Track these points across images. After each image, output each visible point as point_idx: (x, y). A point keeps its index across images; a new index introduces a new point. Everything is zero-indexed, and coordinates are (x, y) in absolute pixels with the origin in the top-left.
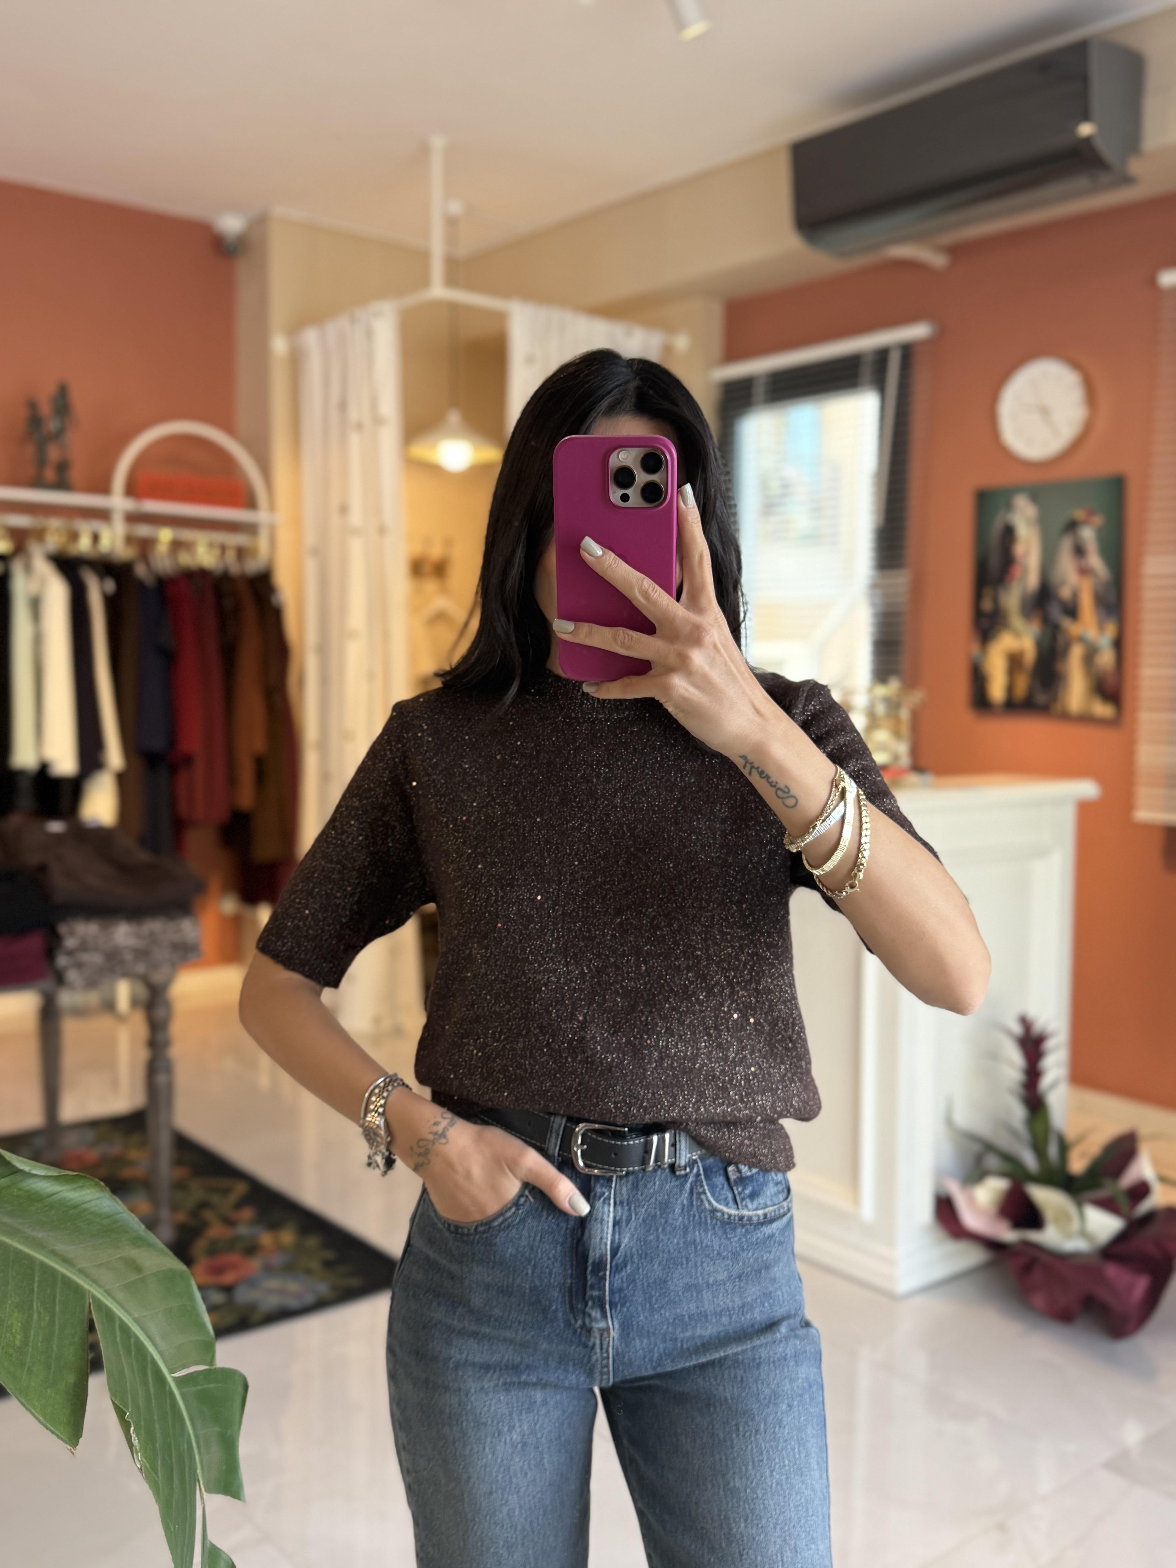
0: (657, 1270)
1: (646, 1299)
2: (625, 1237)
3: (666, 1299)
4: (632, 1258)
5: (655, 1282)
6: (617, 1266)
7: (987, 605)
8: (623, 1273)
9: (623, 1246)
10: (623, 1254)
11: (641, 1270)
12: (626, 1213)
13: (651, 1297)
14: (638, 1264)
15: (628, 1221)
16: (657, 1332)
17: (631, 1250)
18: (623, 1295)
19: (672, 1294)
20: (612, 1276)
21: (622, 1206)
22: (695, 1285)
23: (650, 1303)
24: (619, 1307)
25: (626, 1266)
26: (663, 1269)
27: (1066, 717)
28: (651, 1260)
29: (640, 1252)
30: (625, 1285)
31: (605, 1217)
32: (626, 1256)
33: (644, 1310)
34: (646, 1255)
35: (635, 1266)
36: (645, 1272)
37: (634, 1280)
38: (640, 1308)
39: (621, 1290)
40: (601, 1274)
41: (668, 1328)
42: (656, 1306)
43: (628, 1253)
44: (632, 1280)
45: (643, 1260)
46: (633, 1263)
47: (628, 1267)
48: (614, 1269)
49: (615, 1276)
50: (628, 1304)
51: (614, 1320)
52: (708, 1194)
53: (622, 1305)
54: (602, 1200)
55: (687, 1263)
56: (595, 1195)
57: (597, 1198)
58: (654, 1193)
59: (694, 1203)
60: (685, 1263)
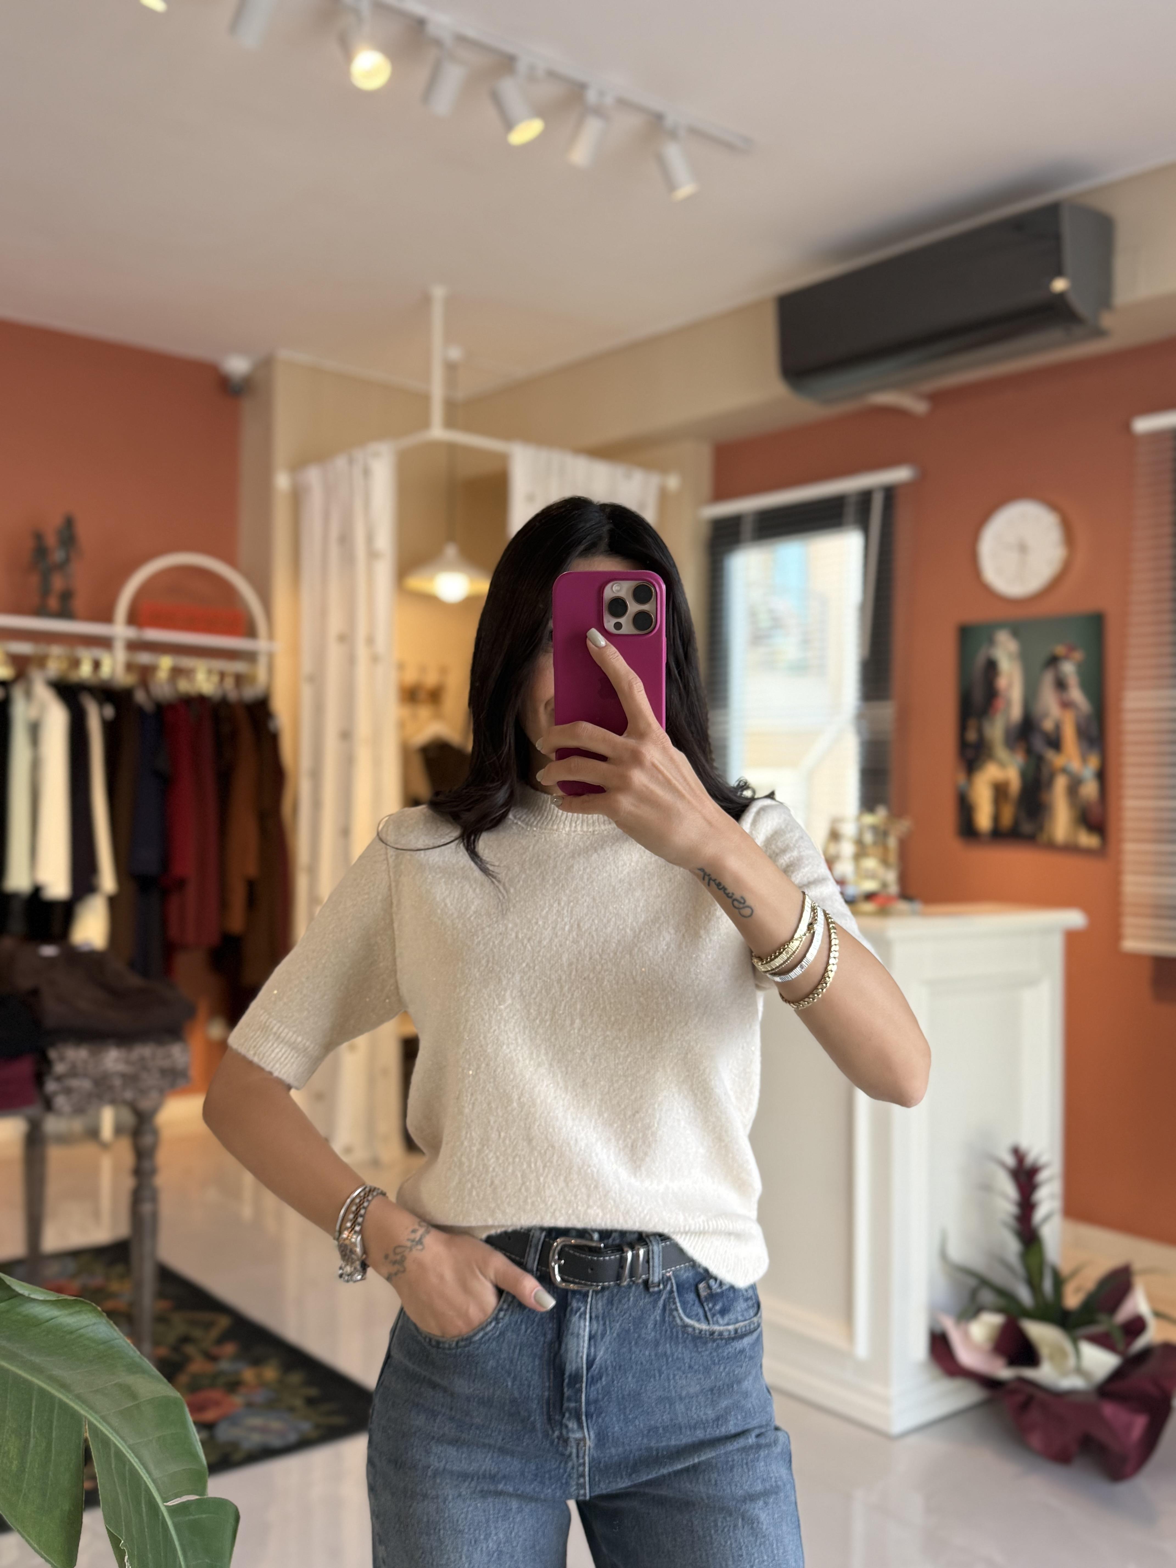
0: (630, 1382)
1: (620, 1410)
2: (600, 1350)
3: (640, 1410)
4: (607, 1369)
5: (629, 1395)
6: (592, 1377)
7: (972, 736)
8: (599, 1385)
9: (598, 1358)
10: (598, 1366)
11: (615, 1382)
12: (601, 1328)
13: (625, 1408)
14: (612, 1376)
15: (603, 1335)
16: (632, 1443)
17: (606, 1362)
18: (598, 1406)
19: (645, 1405)
20: (588, 1387)
21: (598, 1321)
22: (667, 1398)
23: (625, 1414)
24: (594, 1418)
25: (601, 1378)
26: (637, 1382)
27: (1052, 846)
28: (626, 1372)
29: (614, 1364)
30: (600, 1397)
31: (581, 1332)
32: (601, 1368)
33: (618, 1421)
34: (620, 1367)
35: (610, 1378)
36: (619, 1384)
37: (609, 1393)
38: (614, 1419)
39: (596, 1401)
40: (577, 1386)
41: (642, 1439)
42: (630, 1416)
43: (603, 1366)
44: (607, 1393)
45: (617, 1372)
46: (608, 1375)
47: (603, 1379)
48: (590, 1380)
49: (590, 1387)
50: (603, 1415)
51: (591, 1429)
52: (681, 1311)
53: (598, 1417)
54: (578, 1314)
55: (660, 1376)
56: (572, 1310)
57: (574, 1312)
58: (628, 1309)
59: (667, 1319)
60: (657, 1375)
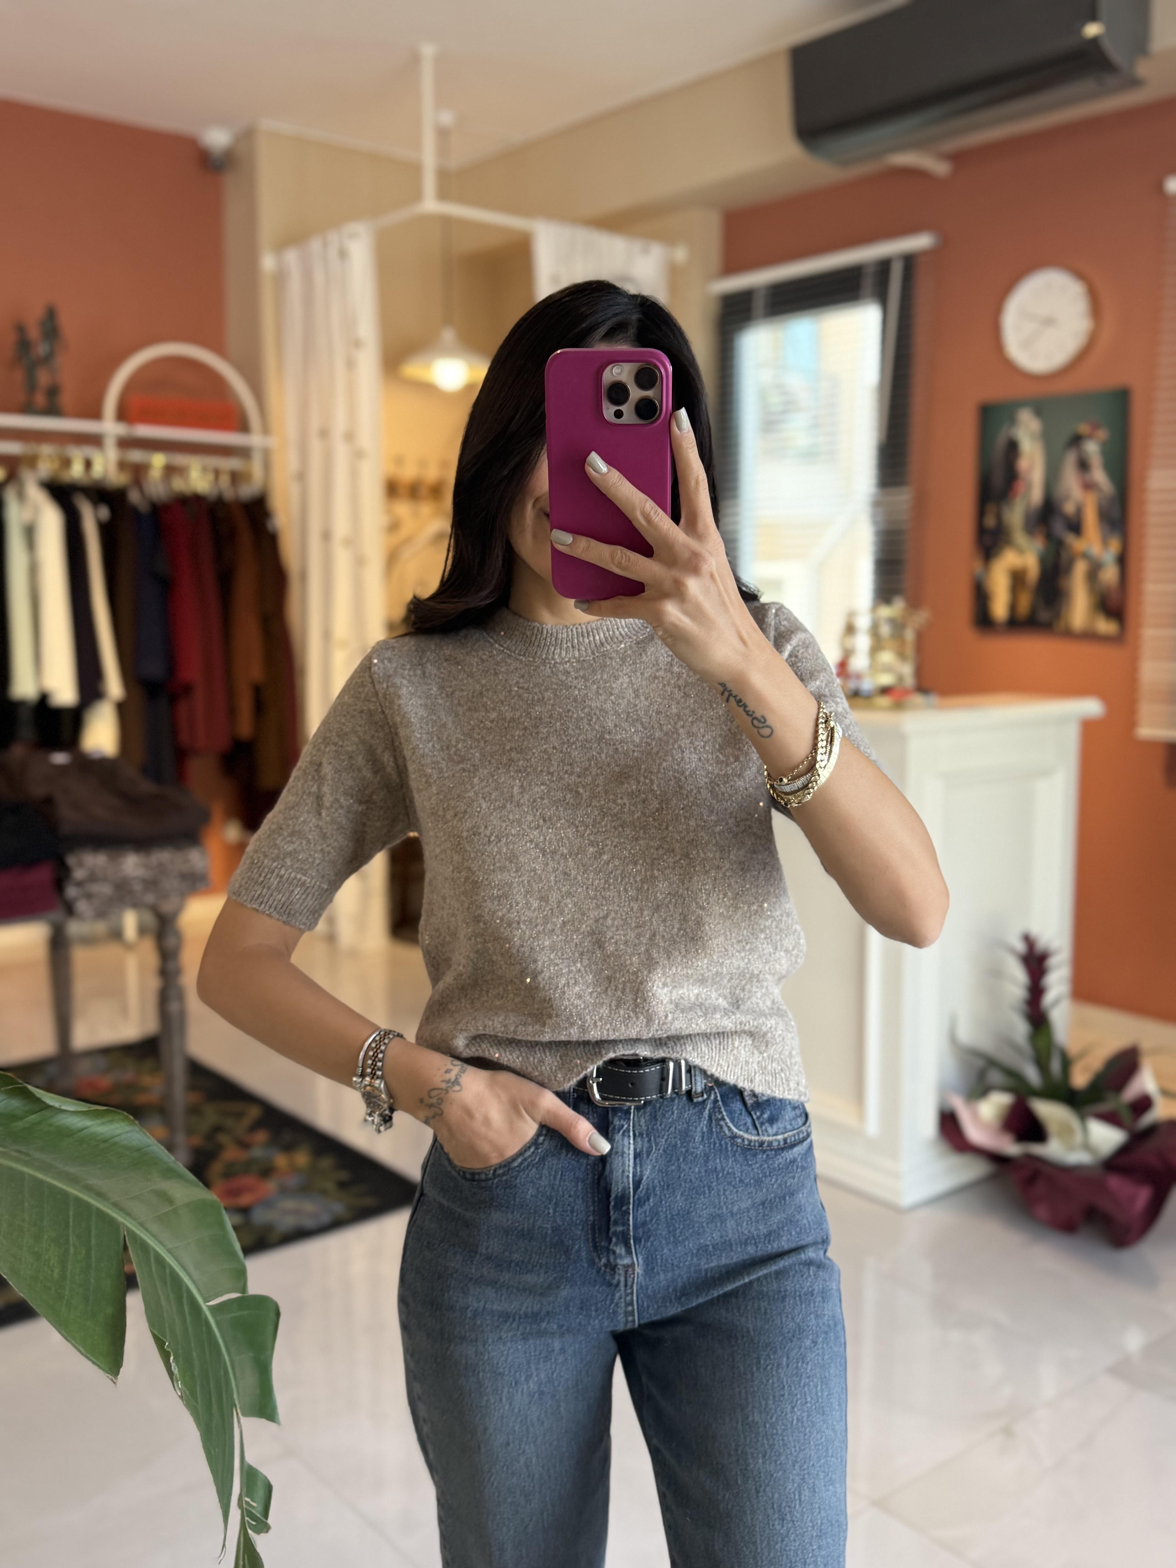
0: (680, 1201)
1: (670, 1232)
2: (646, 1169)
3: (690, 1231)
4: (654, 1190)
5: (678, 1214)
6: (639, 1199)
7: (990, 521)
8: (646, 1207)
9: (645, 1178)
10: (645, 1187)
11: (663, 1202)
12: (646, 1145)
13: (675, 1230)
14: (661, 1196)
15: (649, 1153)
16: (681, 1265)
17: (653, 1182)
18: (646, 1230)
19: (697, 1225)
20: (635, 1210)
21: (642, 1138)
22: (719, 1216)
23: (674, 1236)
24: (643, 1242)
25: (648, 1199)
26: (686, 1200)
27: (1069, 634)
28: (674, 1191)
29: (662, 1184)
30: (648, 1219)
31: (626, 1150)
32: (648, 1189)
33: (667, 1244)
34: (668, 1186)
35: (658, 1198)
36: (668, 1204)
37: (657, 1213)
38: (664, 1242)
39: (644, 1224)
40: (624, 1208)
41: (692, 1259)
42: (680, 1238)
43: (651, 1186)
44: (655, 1213)
45: (665, 1192)
46: (655, 1195)
47: (651, 1200)
48: (637, 1202)
49: (637, 1211)
50: (652, 1239)
51: (639, 1255)
52: (728, 1120)
53: (646, 1241)
54: (621, 1132)
55: (710, 1193)
56: (614, 1128)
57: (616, 1131)
58: (674, 1122)
59: (714, 1130)
60: (707, 1192)
